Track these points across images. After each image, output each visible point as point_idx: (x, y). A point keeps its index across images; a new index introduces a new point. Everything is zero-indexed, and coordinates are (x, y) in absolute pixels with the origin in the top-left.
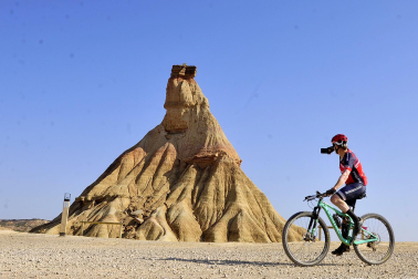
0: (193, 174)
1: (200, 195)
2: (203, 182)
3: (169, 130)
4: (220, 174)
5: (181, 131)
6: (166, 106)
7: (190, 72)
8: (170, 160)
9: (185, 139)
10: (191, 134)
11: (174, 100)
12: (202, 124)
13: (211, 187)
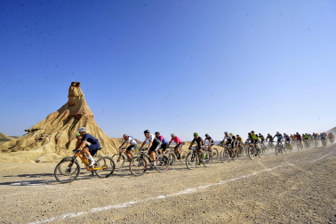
0: (73, 120)
1: (73, 128)
2: (75, 123)
3: (70, 105)
4: (82, 120)
5: (73, 105)
6: (69, 96)
7: (78, 85)
8: (66, 116)
9: (73, 108)
10: (76, 106)
11: (71, 94)
12: (80, 103)
13: (77, 125)
